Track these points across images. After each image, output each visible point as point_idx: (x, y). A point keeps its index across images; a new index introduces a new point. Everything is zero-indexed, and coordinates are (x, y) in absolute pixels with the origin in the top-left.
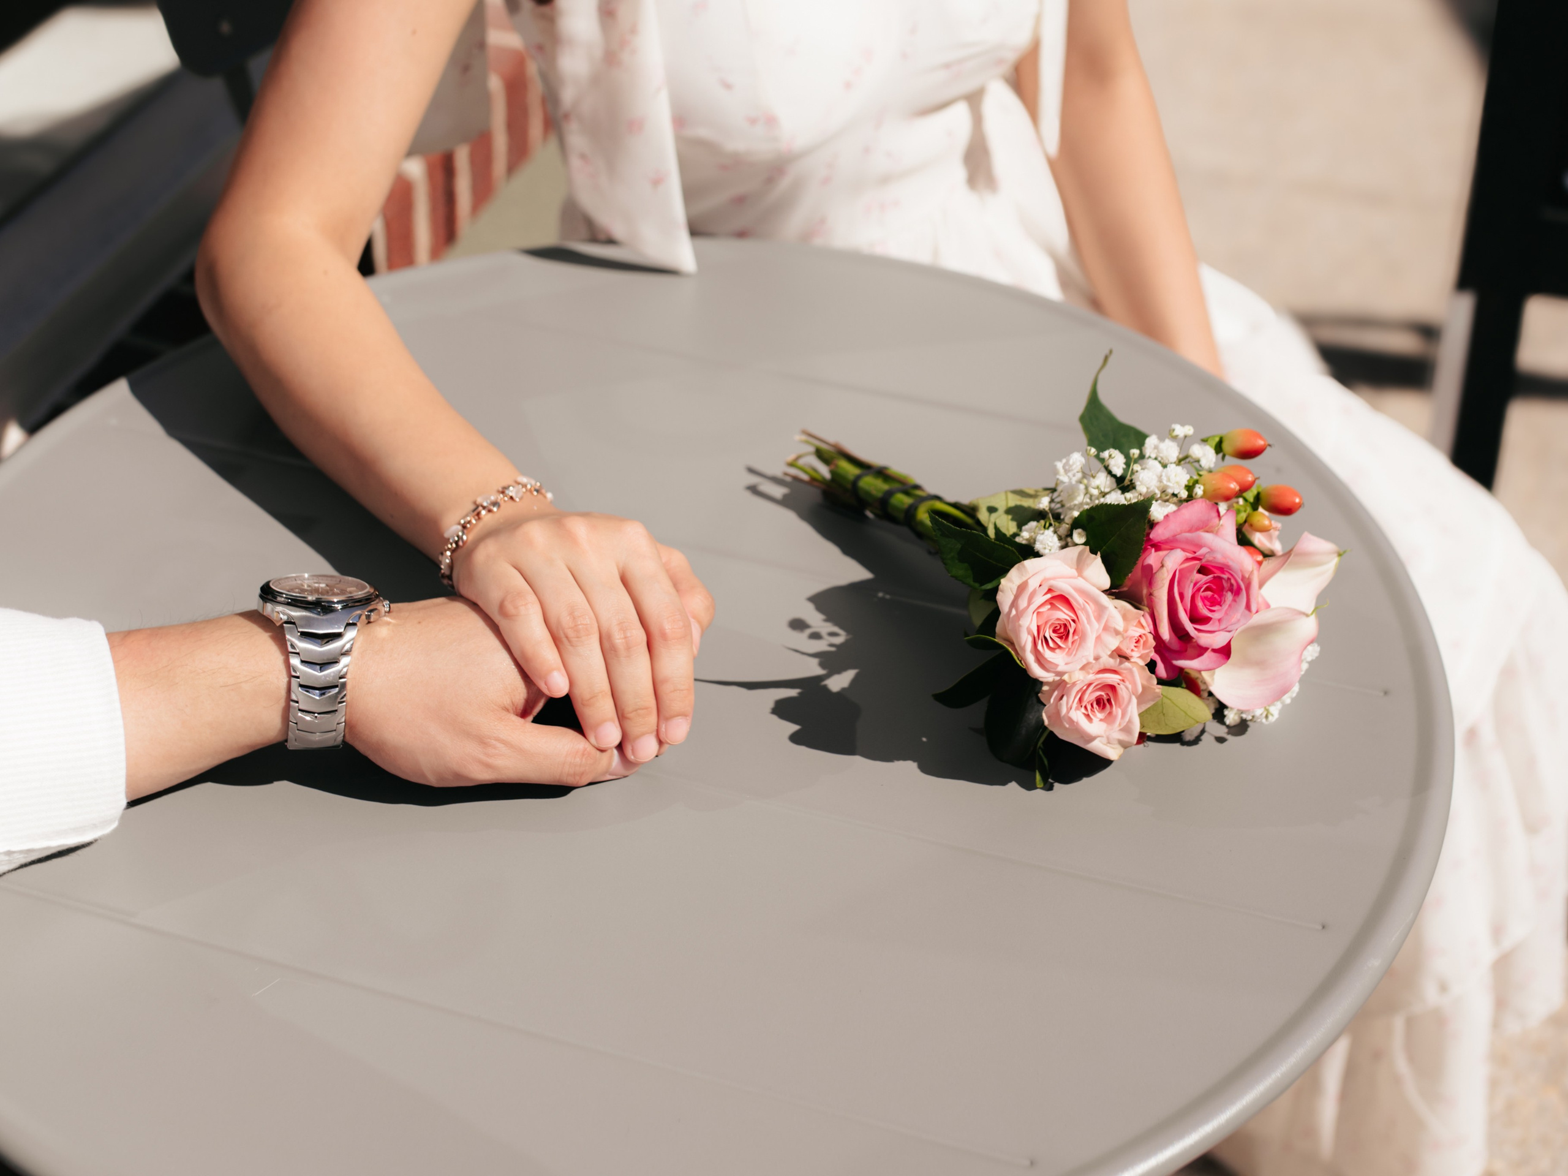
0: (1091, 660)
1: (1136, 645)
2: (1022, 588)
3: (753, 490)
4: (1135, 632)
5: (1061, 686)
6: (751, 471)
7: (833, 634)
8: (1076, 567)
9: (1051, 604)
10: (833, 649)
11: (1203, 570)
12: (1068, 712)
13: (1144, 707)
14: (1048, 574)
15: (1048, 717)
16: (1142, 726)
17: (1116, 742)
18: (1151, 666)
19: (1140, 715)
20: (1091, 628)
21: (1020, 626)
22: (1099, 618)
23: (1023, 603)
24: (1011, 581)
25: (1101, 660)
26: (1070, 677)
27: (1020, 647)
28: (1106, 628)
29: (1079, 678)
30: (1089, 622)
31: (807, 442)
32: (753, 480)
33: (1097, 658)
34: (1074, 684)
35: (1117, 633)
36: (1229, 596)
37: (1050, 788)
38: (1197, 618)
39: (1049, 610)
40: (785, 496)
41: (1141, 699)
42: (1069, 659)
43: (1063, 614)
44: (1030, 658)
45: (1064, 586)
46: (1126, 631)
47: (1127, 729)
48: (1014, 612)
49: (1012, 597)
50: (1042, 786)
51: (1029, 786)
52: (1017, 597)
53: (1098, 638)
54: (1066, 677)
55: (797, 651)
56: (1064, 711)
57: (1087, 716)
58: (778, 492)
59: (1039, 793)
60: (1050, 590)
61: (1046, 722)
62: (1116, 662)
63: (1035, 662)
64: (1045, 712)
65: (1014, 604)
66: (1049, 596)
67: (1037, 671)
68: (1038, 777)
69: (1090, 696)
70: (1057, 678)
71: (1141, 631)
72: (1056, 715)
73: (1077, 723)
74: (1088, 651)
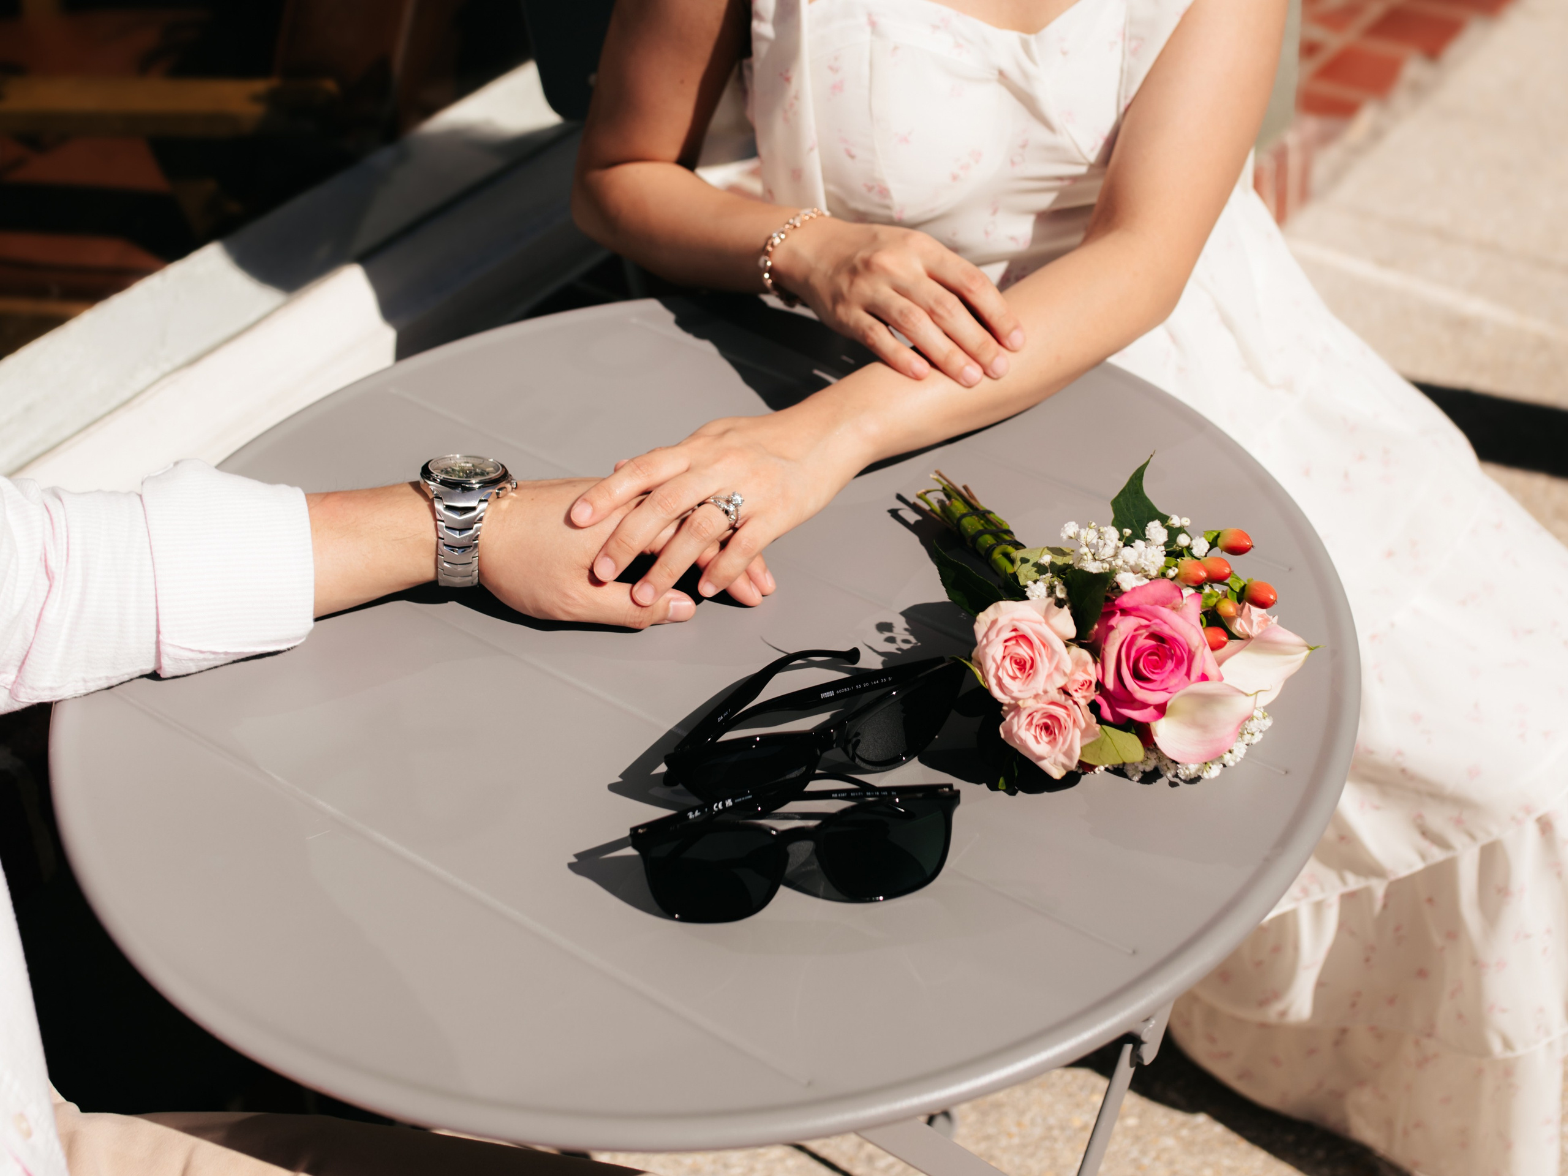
0: (1041, 692)
1: (1080, 687)
2: (994, 623)
3: (894, 513)
4: (1081, 677)
5: (1016, 708)
6: (900, 497)
7: (905, 641)
8: (1043, 615)
9: (1017, 641)
10: (899, 652)
11: (1153, 636)
12: (1019, 728)
13: (1087, 741)
14: (1017, 615)
15: (1005, 732)
16: (1082, 754)
17: (1060, 764)
18: (1094, 707)
19: (1081, 748)
20: (1044, 667)
21: (986, 653)
22: (1051, 659)
23: (992, 635)
24: (987, 616)
25: (1049, 694)
26: (1024, 703)
27: (986, 670)
28: (1057, 668)
29: (1029, 704)
30: (1042, 661)
31: (937, 480)
32: (899, 505)
33: (1046, 692)
34: (1025, 709)
35: (1065, 674)
36: (1170, 665)
37: (1013, 793)
38: (1137, 675)
39: (1013, 645)
40: (917, 522)
41: (1084, 733)
42: (1022, 688)
43: (1023, 651)
44: (993, 682)
45: (1026, 628)
46: (1072, 673)
47: (1068, 754)
48: (985, 642)
49: (986, 629)
50: (1004, 788)
51: (993, 787)
52: (989, 629)
53: (1050, 676)
54: (1020, 703)
55: (870, 648)
56: (1015, 729)
57: (1036, 737)
58: (912, 517)
59: (1002, 795)
60: (1015, 630)
61: (1003, 736)
62: (1061, 698)
63: (996, 685)
64: (1002, 728)
65: (986, 635)
66: (1014, 634)
67: (997, 693)
68: (1002, 780)
69: (1038, 719)
70: (1013, 702)
71: (1087, 678)
72: (1009, 732)
73: (1025, 741)
74: (1039, 683)
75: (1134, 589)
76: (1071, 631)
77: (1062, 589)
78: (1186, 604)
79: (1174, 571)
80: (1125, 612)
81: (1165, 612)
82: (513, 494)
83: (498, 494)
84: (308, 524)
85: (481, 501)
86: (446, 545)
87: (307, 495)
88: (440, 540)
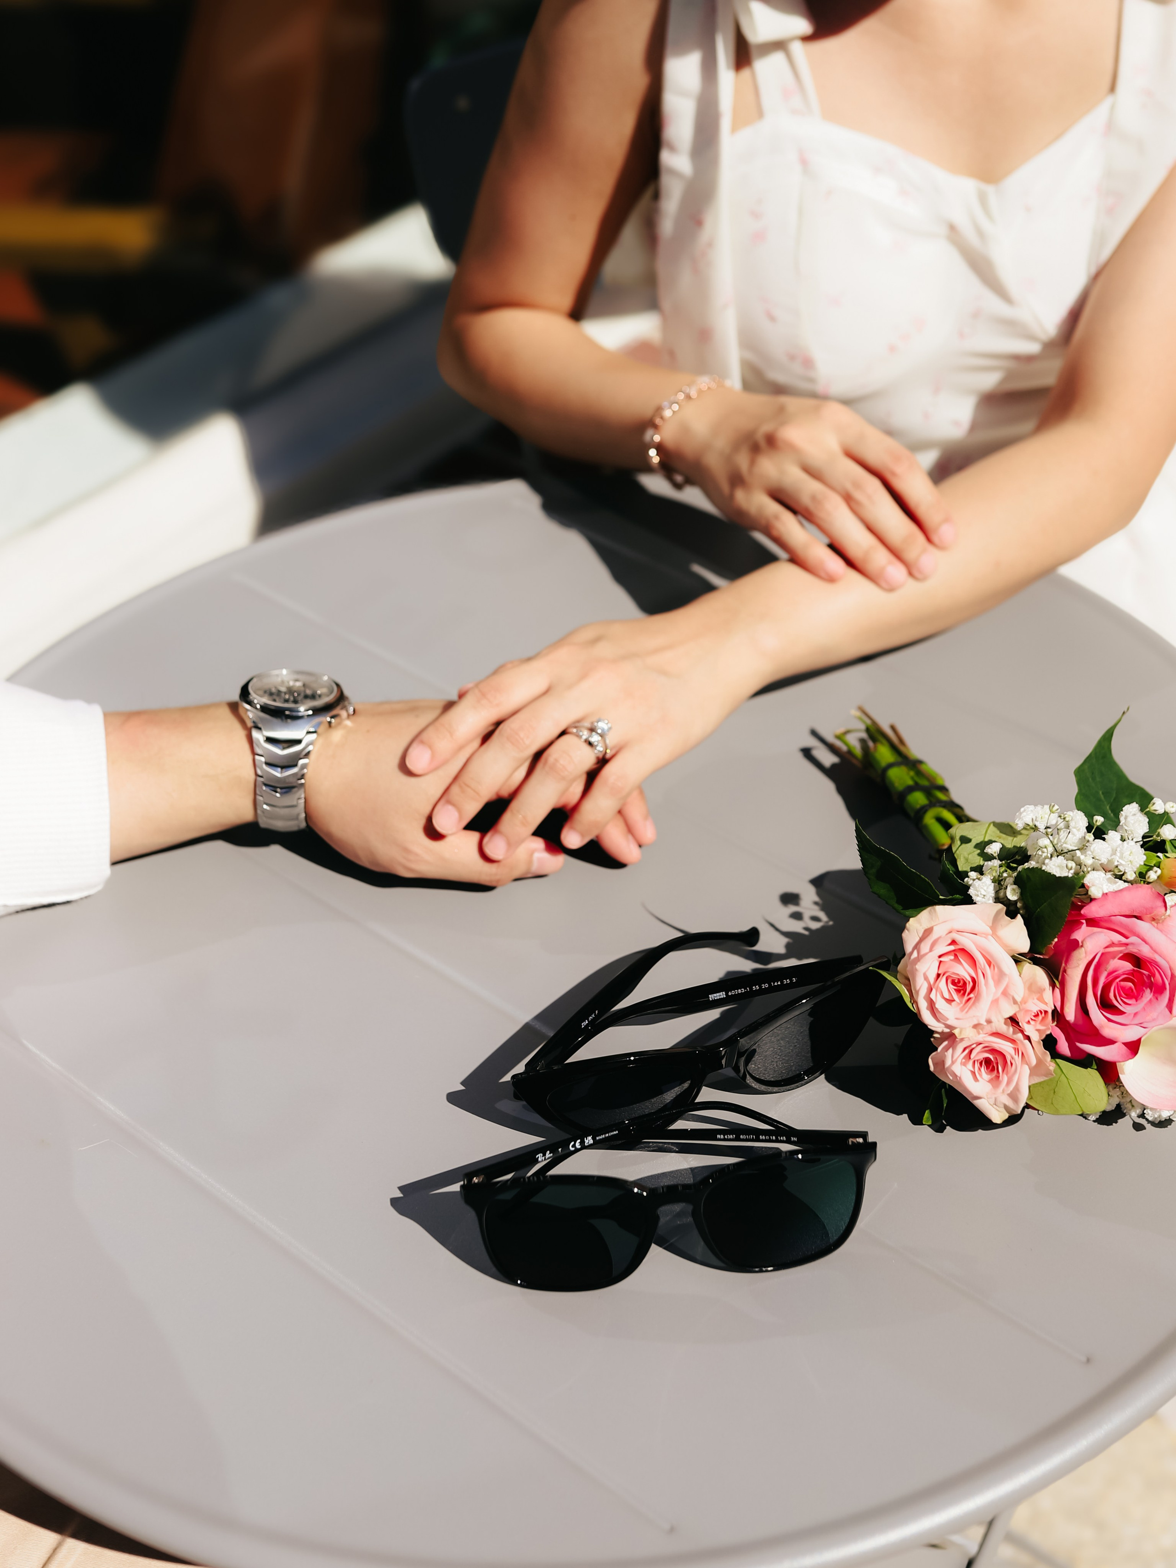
0: (983, 1022)
1: (1033, 1018)
2: (928, 932)
3: (807, 753)
4: (1035, 1006)
5: (950, 1037)
6: (814, 733)
7: (815, 919)
8: (991, 924)
9: (956, 955)
10: (806, 933)
11: (1130, 957)
12: (953, 1063)
13: (1037, 1080)
14: (957, 925)
15: (935, 1064)
16: (1030, 1097)
17: (1003, 1106)
18: (1049, 1043)
19: (1030, 1087)
20: (988, 990)
21: (916, 970)
22: (998, 982)
23: (925, 947)
24: (919, 922)
25: (993, 1024)
26: (961, 1032)
27: (915, 990)
28: (1005, 993)
29: (967, 1034)
30: (986, 984)
31: (860, 719)
32: (812, 742)
33: (989, 1022)
34: (962, 1040)
35: (1015, 1002)
36: (1148, 995)
37: (940, 1129)
38: (1106, 1005)
39: (951, 960)
40: (834, 766)
41: (1034, 1071)
42: (960, 1015)
43: (963, 971)
44: (923, 1005)
45: (966, 942)
46: (1024, 1001)
47: (1014, 1096)
48: (915, 955)
49: (917, 939)
50: (930, 1123)
51: (917, 1120)
52: (921, 940)
53: (995, 1002)
54: (956, 1032)
55: (772, 925)
56: (948, 1063)
57: (973, 1073)
58: (828, 759)
59: (925, 1131)
60: (953, 942)
61: (932, 1068)
62: (1008, 1029)
63: (927, 1009)
64: (932, 1059)
65: (917, 947)
66: (952, 948)
67: (927, 1018)
68: (927, 1114)
69: (979, 1054)
70: (947, 1030)
71: (1043, 1007)
72: (941, 1063)
73: (960, 1078)
74: (982, 1010)
75: (1105, 895)
76: (1024, 944)
77: (1014, 890)
78: (1169, 916)
79: (1156, 872)
80: (1093, 922)
81: (1142, 926)
82: (348, 723)
83: (330, 723)
84: (103, 753)
85: (309, 733)
86: (266, 785)
87: (106, 715)
88: (259, 779)
